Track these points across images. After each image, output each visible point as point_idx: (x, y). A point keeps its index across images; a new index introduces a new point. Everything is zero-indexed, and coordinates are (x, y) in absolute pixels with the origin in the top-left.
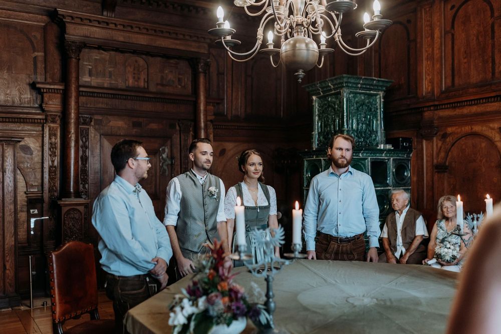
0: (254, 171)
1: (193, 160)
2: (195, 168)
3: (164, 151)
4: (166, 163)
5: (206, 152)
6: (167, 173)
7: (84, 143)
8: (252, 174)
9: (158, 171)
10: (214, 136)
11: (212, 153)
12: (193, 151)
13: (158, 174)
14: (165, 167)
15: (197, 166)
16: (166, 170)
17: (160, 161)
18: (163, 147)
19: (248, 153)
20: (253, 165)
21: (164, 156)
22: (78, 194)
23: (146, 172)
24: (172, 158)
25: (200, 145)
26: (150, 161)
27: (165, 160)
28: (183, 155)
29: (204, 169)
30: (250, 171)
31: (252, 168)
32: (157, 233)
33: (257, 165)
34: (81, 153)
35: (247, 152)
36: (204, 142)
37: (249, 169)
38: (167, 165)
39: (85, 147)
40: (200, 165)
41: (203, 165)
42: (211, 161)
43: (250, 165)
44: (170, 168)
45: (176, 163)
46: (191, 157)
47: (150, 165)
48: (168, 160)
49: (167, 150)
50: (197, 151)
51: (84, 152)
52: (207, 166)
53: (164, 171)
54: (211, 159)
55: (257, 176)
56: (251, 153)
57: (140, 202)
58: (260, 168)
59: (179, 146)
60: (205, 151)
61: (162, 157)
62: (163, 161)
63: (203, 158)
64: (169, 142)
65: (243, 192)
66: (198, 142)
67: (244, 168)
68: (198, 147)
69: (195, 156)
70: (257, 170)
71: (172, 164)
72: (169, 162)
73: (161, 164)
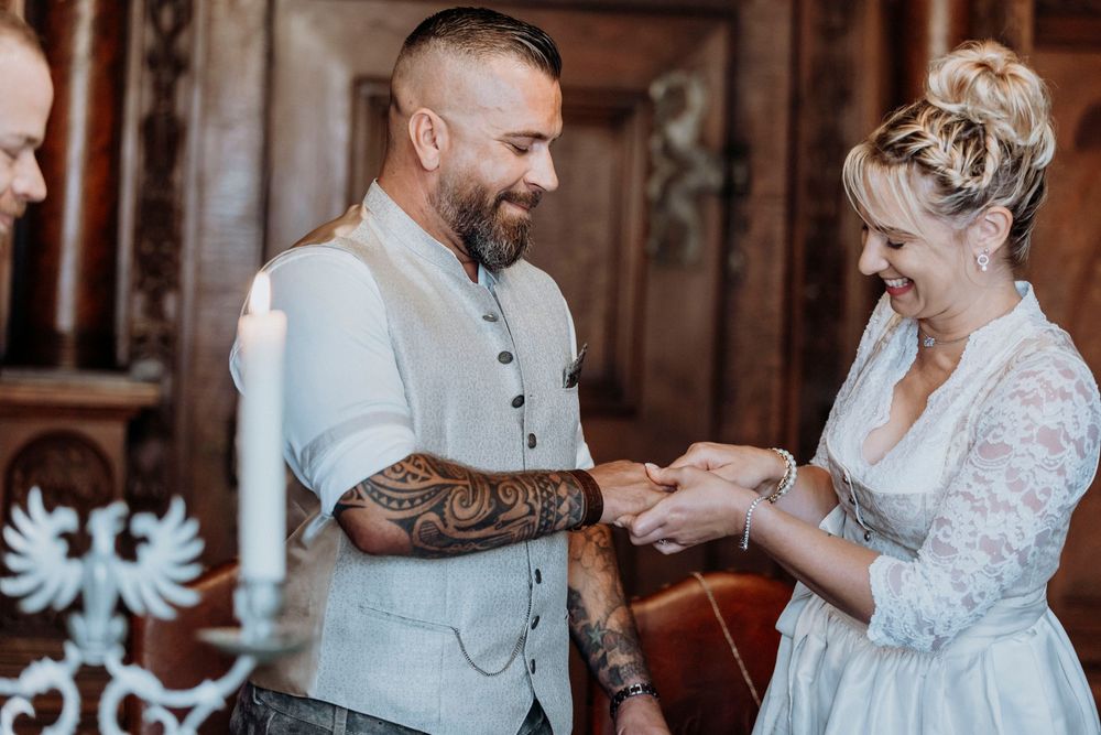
3: (678, 97)
4: (693, 181)
7: (168, 38)
13: (629, 252)
14: (682, 209)
16: (682, 229)
17: (649, 170)
18: (676, 78)
21: (681, 133)
22: (98, 350)
27: (680, 164)
28: (805, 130)
34: (137, 101)
38: (698, 197)
39: (170, 64)
44: (714, 217)
48: (702, 162)
49: (697, 98)
51: (164, 92)
59: (785, 73)
61: (666, 143)
62: (667, 169)
64: (715, 50)
72: (708, 175)
73: (655, 188)
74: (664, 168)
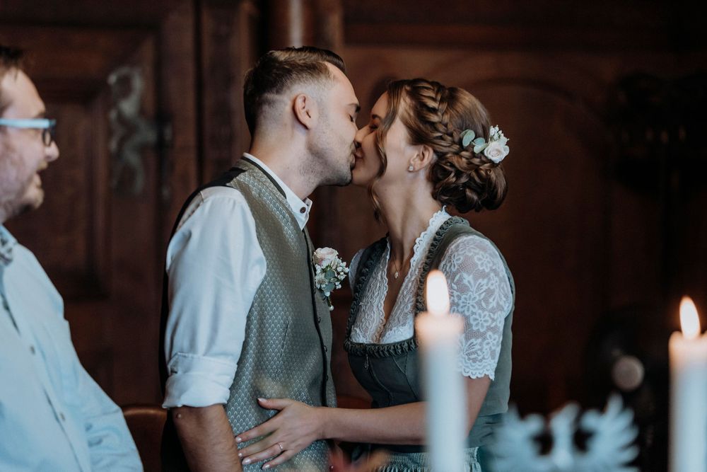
3: (125, 83)
4: (138, 139)
6: (140, 183)
9: (102, 173)
10: (347, 22)
14: (133, 158)
16: (133, 171)
17: (110, 133)
18: (124, 70)
21: (128, 107)
23: (37, 180)
24: (160, 114)
26: (54, 135)
28: (209, 102)
32: (91, 444)
44: (152, 163)
45: (179, 141)
47: (53, 151)
48: (142, 126)
49: (138, 83)
57: (7, 308)
59: (189, 66)
61: (120, 114)
62: (122, 132)
72: (147, 135)
73: (113, 145)
74: (119, 131)
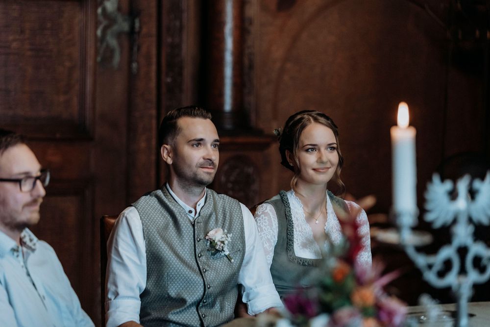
0: (316, 166)
1: (170, 161)
2: (175, 182)
4: (115, 28)
5: (201, 140)
6: (117, 59)
8: (311, 172)
9: (91, 52)
11: (216, 141)
12: (169, 140)
13: (90, 63)
15: (181, 176)
16: (112, 51)
17: (98, 22)
19: (302, 118)
20: (313, 149)
21: (110, 5)
24: (133, 11)
25: (185, 122)
27: (111, 20)
29: (200, 183)
30: (305, 165)
31: (310, 159)
33: (323, 149)
35: (299, 117)
36: (195, 116)
37: (302, 159)
38: (119, 35)
40: (188, 172)
41: (195, 174)
42: (217, 162)
43: (307, 151)
44: (126, 44)
45: (144, 30)
46: (165, 154)
48: (120, 19)
50: (179, 139)
52: (207, 174)
53: (109, 53)
54: (215, 156)
55: (324, 177)
56: (309, 120)
57: (29, 275)
58: (333, 157)
60: (199, 136)
61: (104, 10)
62: (105, 23)
63: (195, 156)
65: (294, 219)
66: (179, 116)
67: (292, 157)
68: (180, 129)
69: (176, 152)
70: (322, 162)
71: (132, 33)
72: (123, 25)
73: (99, 32)
74: (103, 23)
